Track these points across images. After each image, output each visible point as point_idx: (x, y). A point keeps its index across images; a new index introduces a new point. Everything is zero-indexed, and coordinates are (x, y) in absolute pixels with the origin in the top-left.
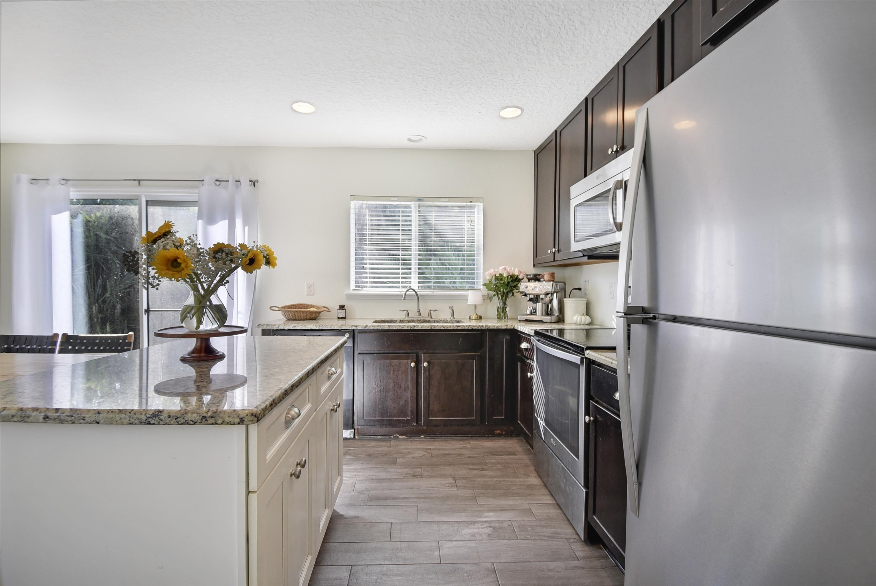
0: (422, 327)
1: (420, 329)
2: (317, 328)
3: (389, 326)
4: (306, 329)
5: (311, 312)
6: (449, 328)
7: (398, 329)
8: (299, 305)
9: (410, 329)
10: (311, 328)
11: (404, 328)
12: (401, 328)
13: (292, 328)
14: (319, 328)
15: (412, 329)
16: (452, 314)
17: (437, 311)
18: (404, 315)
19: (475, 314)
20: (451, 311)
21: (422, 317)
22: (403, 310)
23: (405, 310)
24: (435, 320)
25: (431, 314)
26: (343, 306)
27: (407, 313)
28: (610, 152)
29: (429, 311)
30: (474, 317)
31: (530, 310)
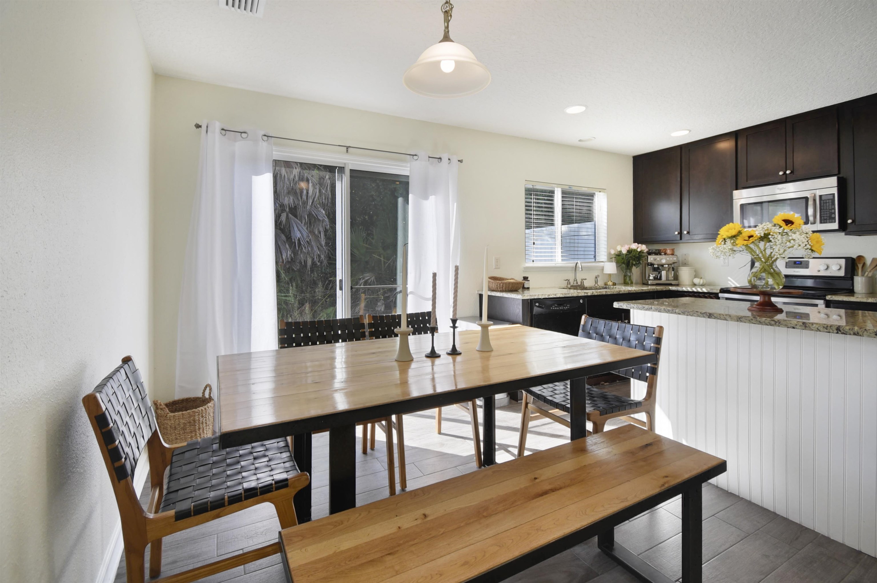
2: (563, 296)
3: (606, 292)
6: (638, 292)
9: (617, 294)
16: (596, 282)
17: (586, 279)
18: (568, 284)
19: (610, 281)
20: (596, 279)
21: (579, 285)
22: (565, 279)
23: (567, 279)
24: (590, 287)
25: (583, 282)
26: (527, 278)
27: (569, 282)
28: (781, 173)
29: (582, 280)
30: (610, 283)
31: (653, 277)
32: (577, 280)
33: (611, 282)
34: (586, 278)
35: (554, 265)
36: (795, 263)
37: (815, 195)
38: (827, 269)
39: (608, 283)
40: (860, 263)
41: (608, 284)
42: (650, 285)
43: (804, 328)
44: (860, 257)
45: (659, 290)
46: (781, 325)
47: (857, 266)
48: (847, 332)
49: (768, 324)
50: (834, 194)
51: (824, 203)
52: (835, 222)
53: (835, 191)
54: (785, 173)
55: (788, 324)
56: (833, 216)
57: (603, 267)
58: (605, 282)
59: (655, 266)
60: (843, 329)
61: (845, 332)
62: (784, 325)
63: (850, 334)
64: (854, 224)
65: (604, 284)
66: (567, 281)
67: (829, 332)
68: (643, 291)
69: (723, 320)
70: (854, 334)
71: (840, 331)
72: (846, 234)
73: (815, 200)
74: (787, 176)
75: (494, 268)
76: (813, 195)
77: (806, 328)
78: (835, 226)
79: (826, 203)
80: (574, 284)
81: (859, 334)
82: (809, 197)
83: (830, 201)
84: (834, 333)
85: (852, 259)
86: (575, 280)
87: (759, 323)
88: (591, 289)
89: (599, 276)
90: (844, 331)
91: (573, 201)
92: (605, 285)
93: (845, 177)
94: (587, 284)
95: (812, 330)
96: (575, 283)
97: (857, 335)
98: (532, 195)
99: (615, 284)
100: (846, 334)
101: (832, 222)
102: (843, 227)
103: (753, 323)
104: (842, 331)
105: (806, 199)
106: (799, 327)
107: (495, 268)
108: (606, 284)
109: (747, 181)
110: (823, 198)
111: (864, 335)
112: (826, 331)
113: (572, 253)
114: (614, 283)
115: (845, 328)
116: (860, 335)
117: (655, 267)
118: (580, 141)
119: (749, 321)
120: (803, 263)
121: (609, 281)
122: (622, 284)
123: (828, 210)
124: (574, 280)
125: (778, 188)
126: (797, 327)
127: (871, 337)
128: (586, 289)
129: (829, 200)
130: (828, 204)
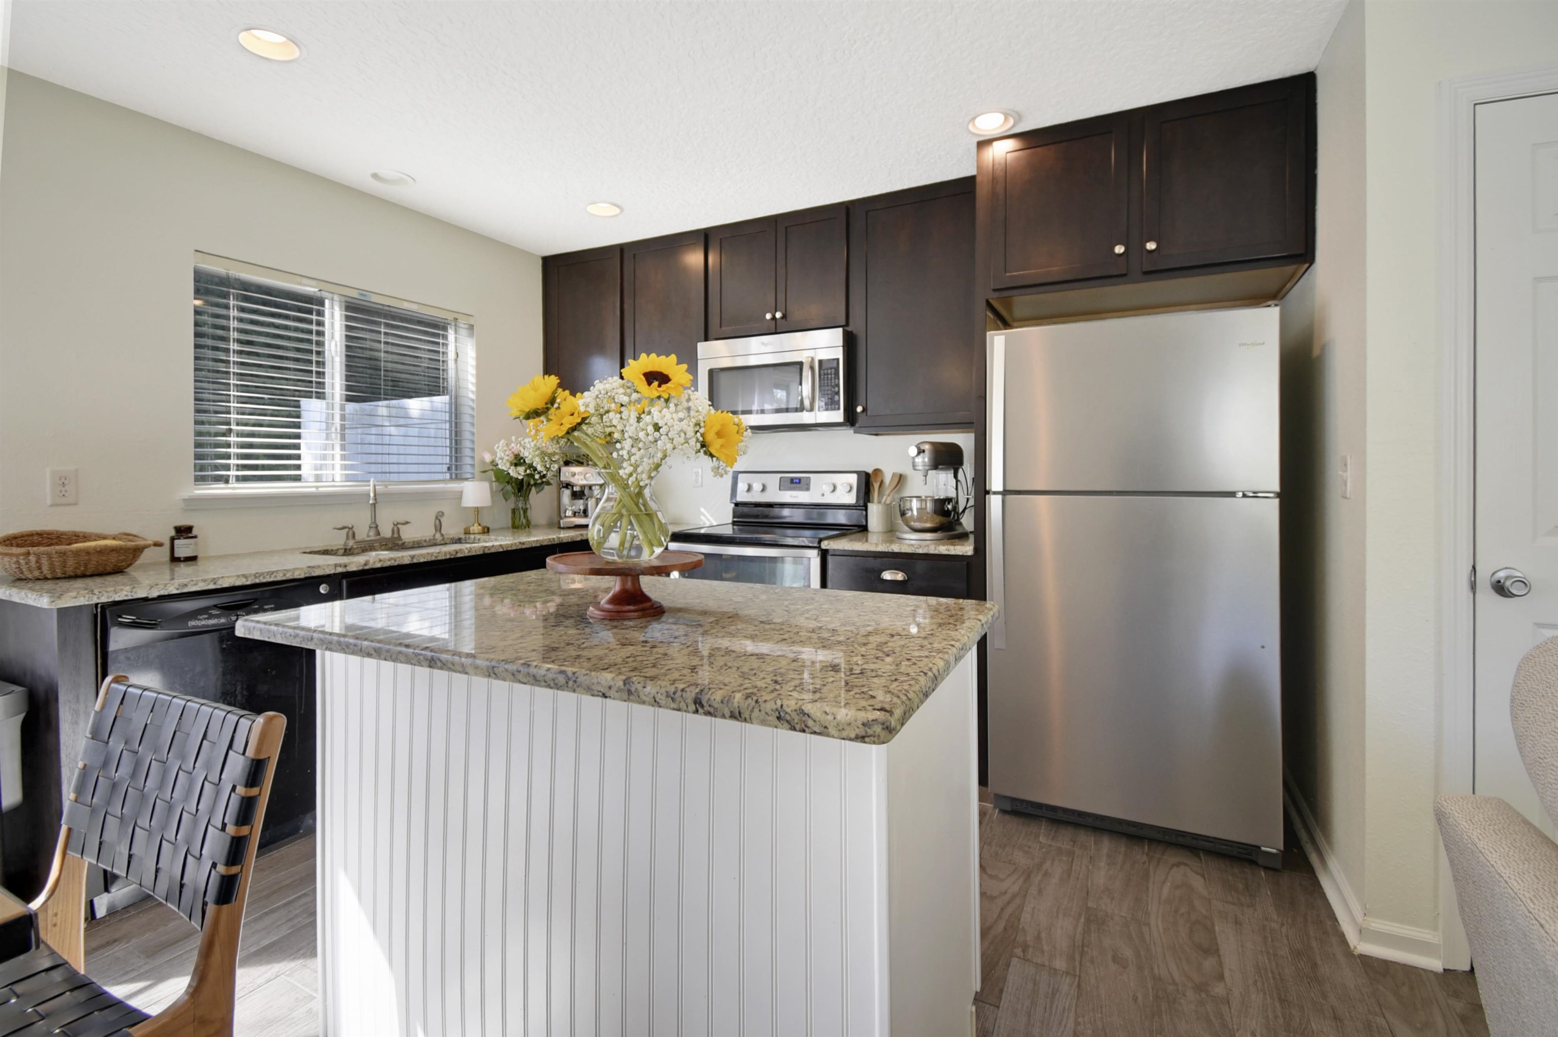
0: (469, 552)
1: (466, 555)
4: (219, 587)
5: (101, 551)
7: (429, 560)
8: (31, 535)
10: (232, 585)
11: (439, 558)
12: (433, 559)
13: (175, 592)
14: (253, 582)
15: (452, 557)
16: (438, 527)
17: (407, 523)
18: (348, 538)
19: (476, 525)
20: (437, 522)
21: (384, 539)
22: (339, 526)
23: (346, 525)
24: (414, 542)
25: (398, 530)
26: (189, 529)
27: (351, 533)
28: (768, 316)
29: (394, 525)
30: (476, 528)
31: (572, 510)
32: (377, 527)
33: (480, 525)
34: (408, 520)
35: (314, 490)
36: (792, 481)
37: (813, 359)
38: (834, 491)
39: (472, 528)
40: (876, 482)
41: (471, 532)
42: (563, 528)
43: (625, 696)
44: (877, 471)
45: (565, 541)
46: (578, 687)
47: (873, 485)
48: (716, 709)
49: (552, 685)
50: (838, 360)
51: (825, 374)
52: (839, 409)
53: (839, 354)
54: (774, 318)
55: (593, 684)
56: (836, 398)
57: (462, 492)
58: (465, 527)
59: (575, 489)
60: (709, 699)
61: (712, 710)
62: (585, 689)
63: (723, 716)
64: (865, 413)
65: (463, 531)
66: (347, 530)
67: (679, 710)
68: (524, 547)
69: (460, 672)
70: (733, 716)
71: (702, 706)
72: (855, 432)
73: (812, 368)
74: (778, 322)
75: (49, 502)
76: (810, 359)
77: (631, 697)
78: (838, 416)
79: (828, 374)
80: (368, 536)
81: (743, 716)
82: (804, 361)
83: (833, 370)
84: (688, 712)
85: (867, 475)
86: (375, 527)
87: (533, 682)
88: (418, 545)
89: (443, 513)
90: (710, 706)
91: (380, 332)
92: (465, 533)
93: (854, 332)
94: (408, 534)
95: (644, 703)
96: (372, 533)
97: (738, 720)
98: (231, 297)
99: (486, 531)
100: (715, 716)
101: (834, 409)
102: (851, 419)
103: (520, 682)
104: (707, 708)
105: (800, 364)
106: (617, 695)
107: (52, 505)
108: (467, 532)
109: (721, 327)
110: (824, 367)
111: (754, 720)
112: (673, 705)
113: (373, 458)
114: (484, 528)
115: (712, 698)
116: (745, 720)
117: (576, 492)
118: (375, 176)
119: (513, 675)
120: (802, 481)
121: (473, 525)
122: (508, 528)
123: (830, 387)
124: (370, 527)
125: (763, 343)
126: (612, 693)
127: (770, 726)
128: (403, 547)
129: (831, 369)
130: (829, 376)
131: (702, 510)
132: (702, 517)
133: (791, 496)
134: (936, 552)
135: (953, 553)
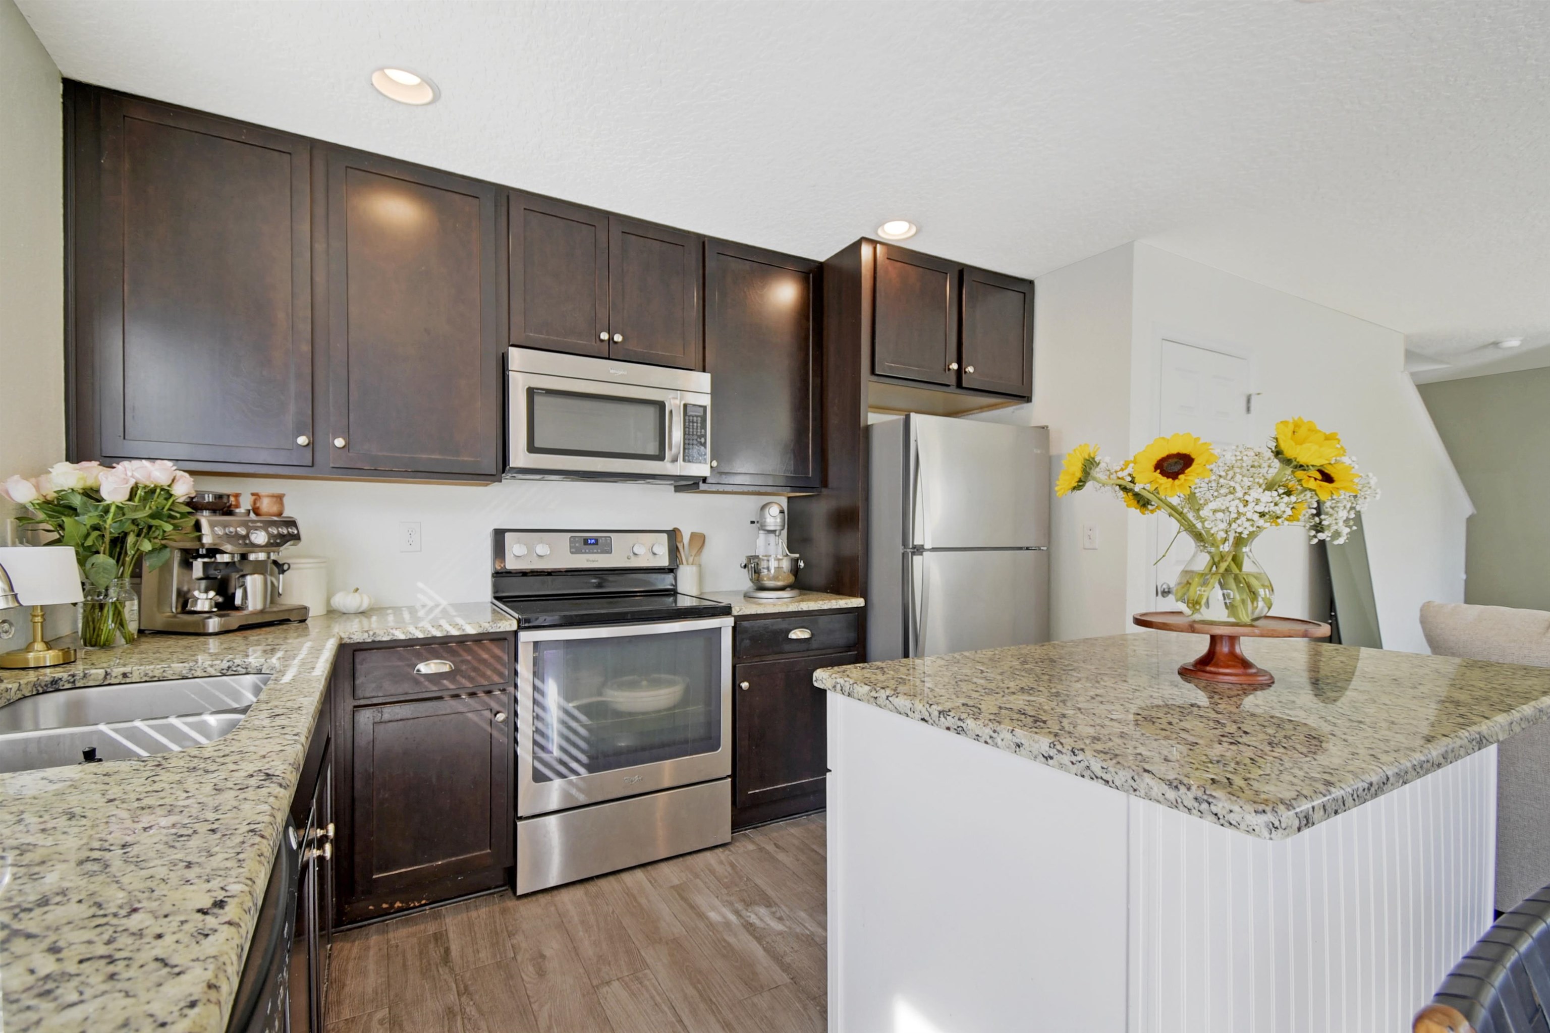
28: (604, 336)
36: (586, 542)
37: (677, 401)
44: (676, 531)
50: (705, 408)
51: (690, 421)
52: (705, 462)
53: (707, 401)
54: (611, 339)
56: (702, 449)
59: (220, 558)
76: (674, 400)
78: (704, 470)
79: (693, 422)
82: (666, 401)
83: (699, 419)
101: (700, 462)
109: (525, 331)
110: (689, 411)
120: (600, 541)
123: (695, 437)
129: (697, 416)
130: (695, 424)
131: (420, 585)
132: (419, 596)
133: (588, 561)
134: (838, 607)
135: (850, 606)
